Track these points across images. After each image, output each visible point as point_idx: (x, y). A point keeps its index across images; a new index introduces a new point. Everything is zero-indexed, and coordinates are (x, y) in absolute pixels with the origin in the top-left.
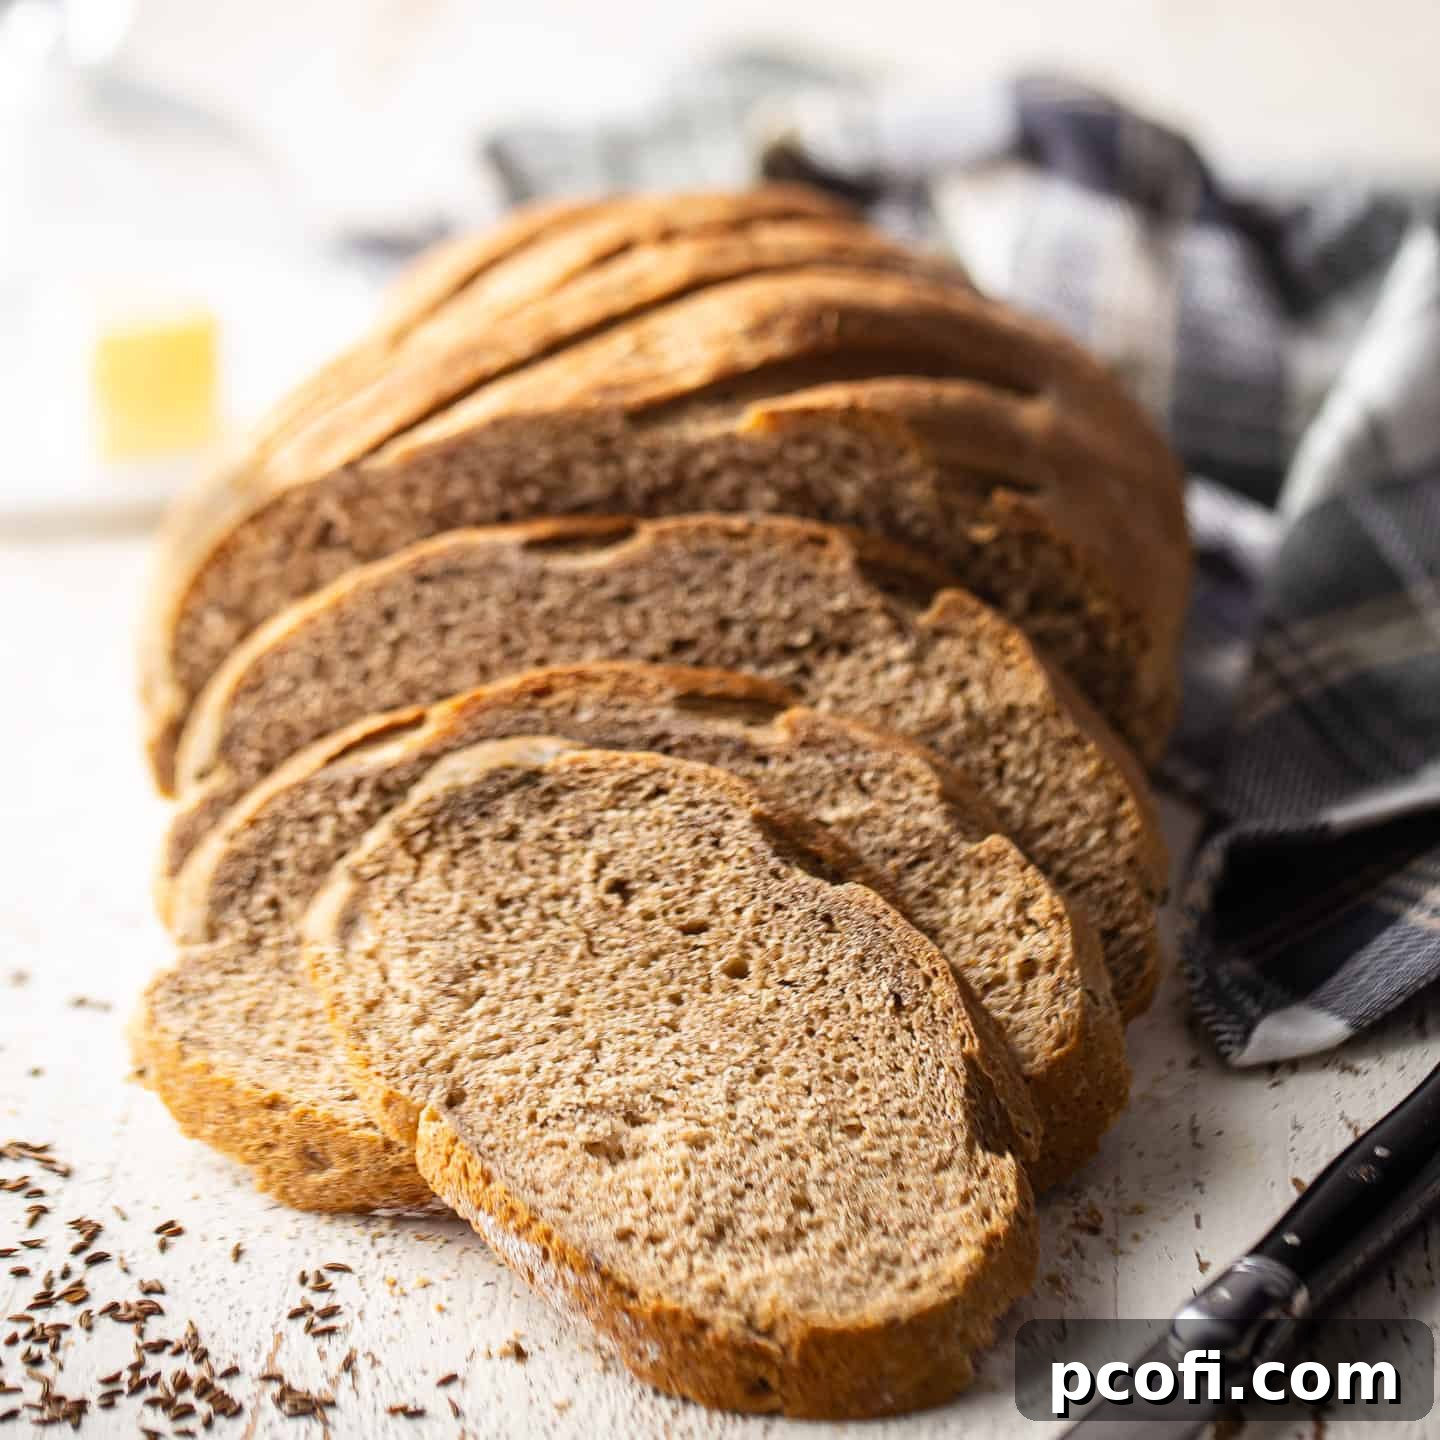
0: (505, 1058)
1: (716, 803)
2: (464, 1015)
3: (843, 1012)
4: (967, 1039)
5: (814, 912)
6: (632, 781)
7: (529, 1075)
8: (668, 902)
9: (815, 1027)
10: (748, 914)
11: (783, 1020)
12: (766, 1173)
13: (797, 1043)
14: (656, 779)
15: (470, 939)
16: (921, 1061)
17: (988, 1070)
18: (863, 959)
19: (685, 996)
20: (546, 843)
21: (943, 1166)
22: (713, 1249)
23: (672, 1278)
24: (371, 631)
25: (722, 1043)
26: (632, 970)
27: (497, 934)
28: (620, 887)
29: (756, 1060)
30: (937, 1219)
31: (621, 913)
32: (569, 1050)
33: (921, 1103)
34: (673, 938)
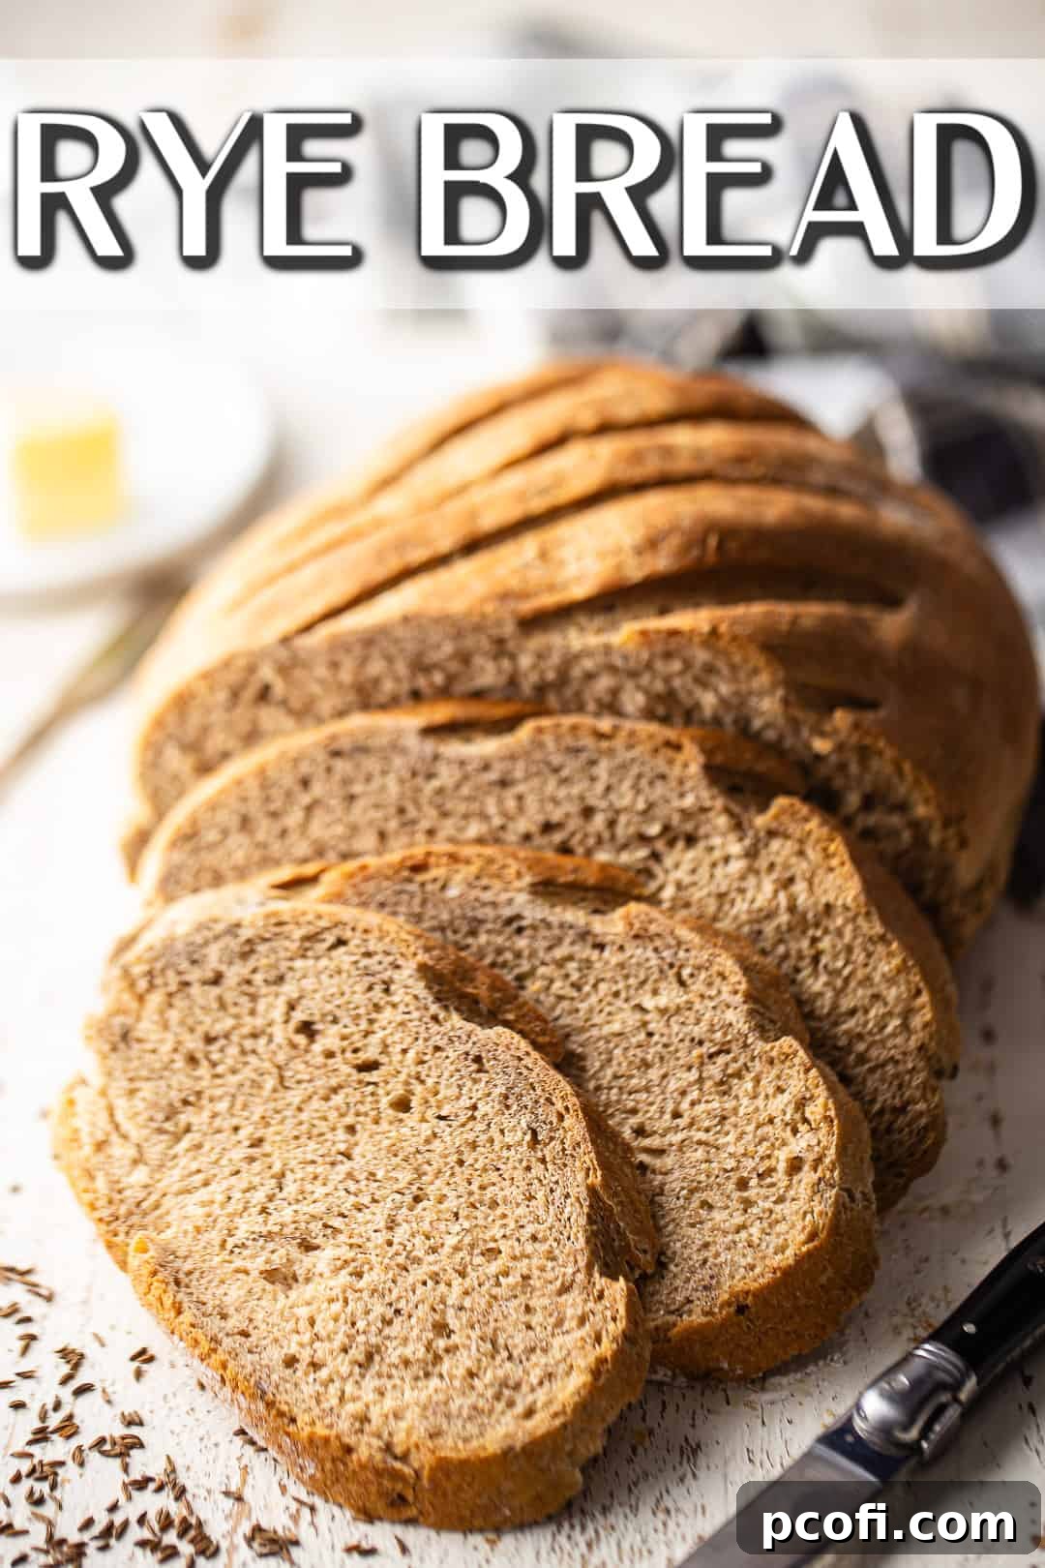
0: (203, 1190)
1: (387, 953)
2: (172, 1152)
3: (488, 1145)
4: (591, 1172)
5: (467, 1054)
6: (317, 934)
7: (223, 1206)
8: (346, 1043)
9: (464, 1158)
10: (411, 1054)
11: (438, 1150)
12: (414, 1299)
13: (449, 1173)
14: (337, 932)
15: (181, 1077)
16: (552, 1191)
17: (608, 1198)
18: (506, 1097)
19: (358, 1127)
20: (245, 988)
21: (565, 1289)
22: (363, 1376)
23: (326, 1405)
24: (289, 794)
25: (388, 1171)
26: (316, 1103)
27: (204, 1070)
28: (307, 1029)
29: (414, 1188)
30: (556, 1342)
31: (307, 1051)
32: (256, 1180)
33: (550, 1229)
34: (349, 1075)
